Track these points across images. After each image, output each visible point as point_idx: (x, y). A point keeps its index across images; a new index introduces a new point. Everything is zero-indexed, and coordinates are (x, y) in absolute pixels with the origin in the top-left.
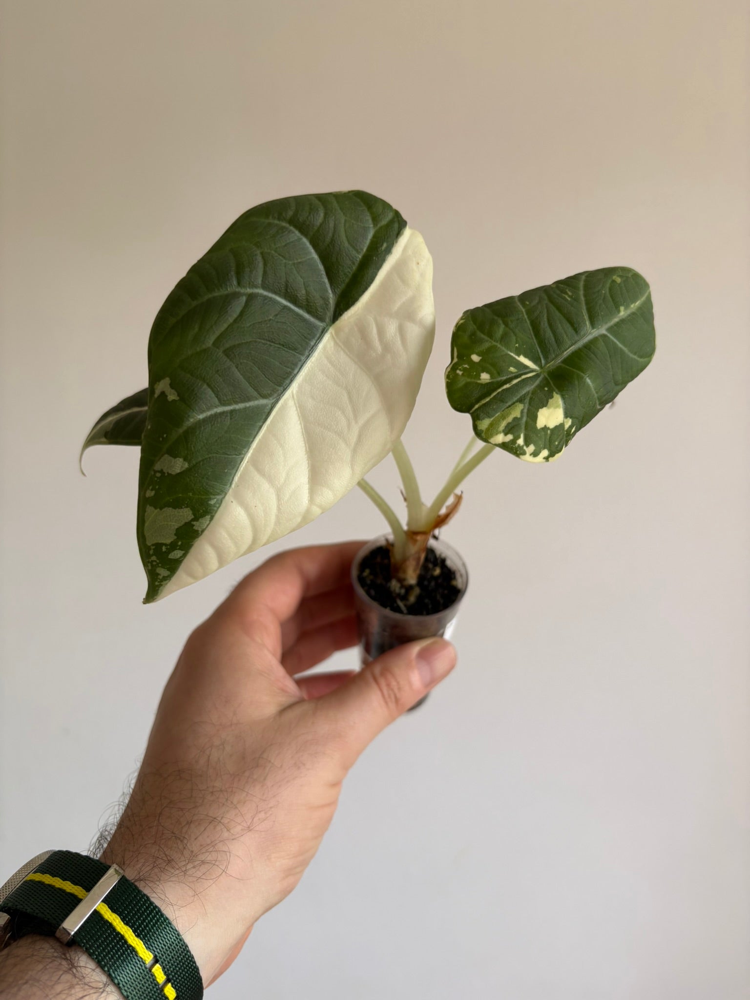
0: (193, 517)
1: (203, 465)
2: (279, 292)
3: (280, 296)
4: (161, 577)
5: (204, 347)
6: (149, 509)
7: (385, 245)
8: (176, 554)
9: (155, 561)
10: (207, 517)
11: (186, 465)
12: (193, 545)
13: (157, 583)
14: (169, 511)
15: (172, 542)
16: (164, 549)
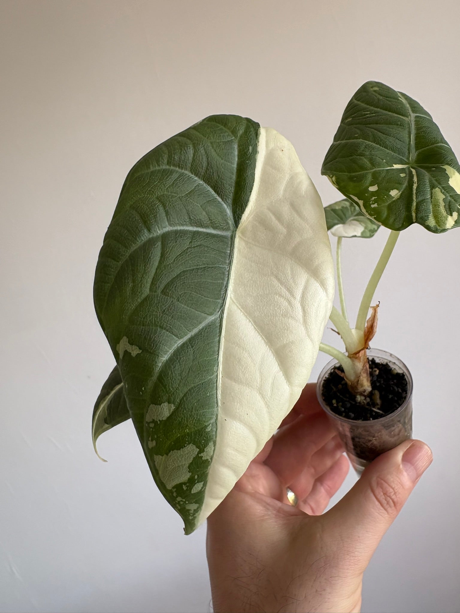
0: (198, 450)
1: (186, 400)
2: (185, 223)
3: (187, 225)
4: (192, 512)
5: (144, 296)
6: (158, 459)
7: (251, 148)
8: (197, 488)
9: (181, 501)
10: (210, 444)
11: (173, 407)
12: (208, 473)
13: (191, 518)
14: (175, 454)
15: (189, 479)
16: (185, 488)
